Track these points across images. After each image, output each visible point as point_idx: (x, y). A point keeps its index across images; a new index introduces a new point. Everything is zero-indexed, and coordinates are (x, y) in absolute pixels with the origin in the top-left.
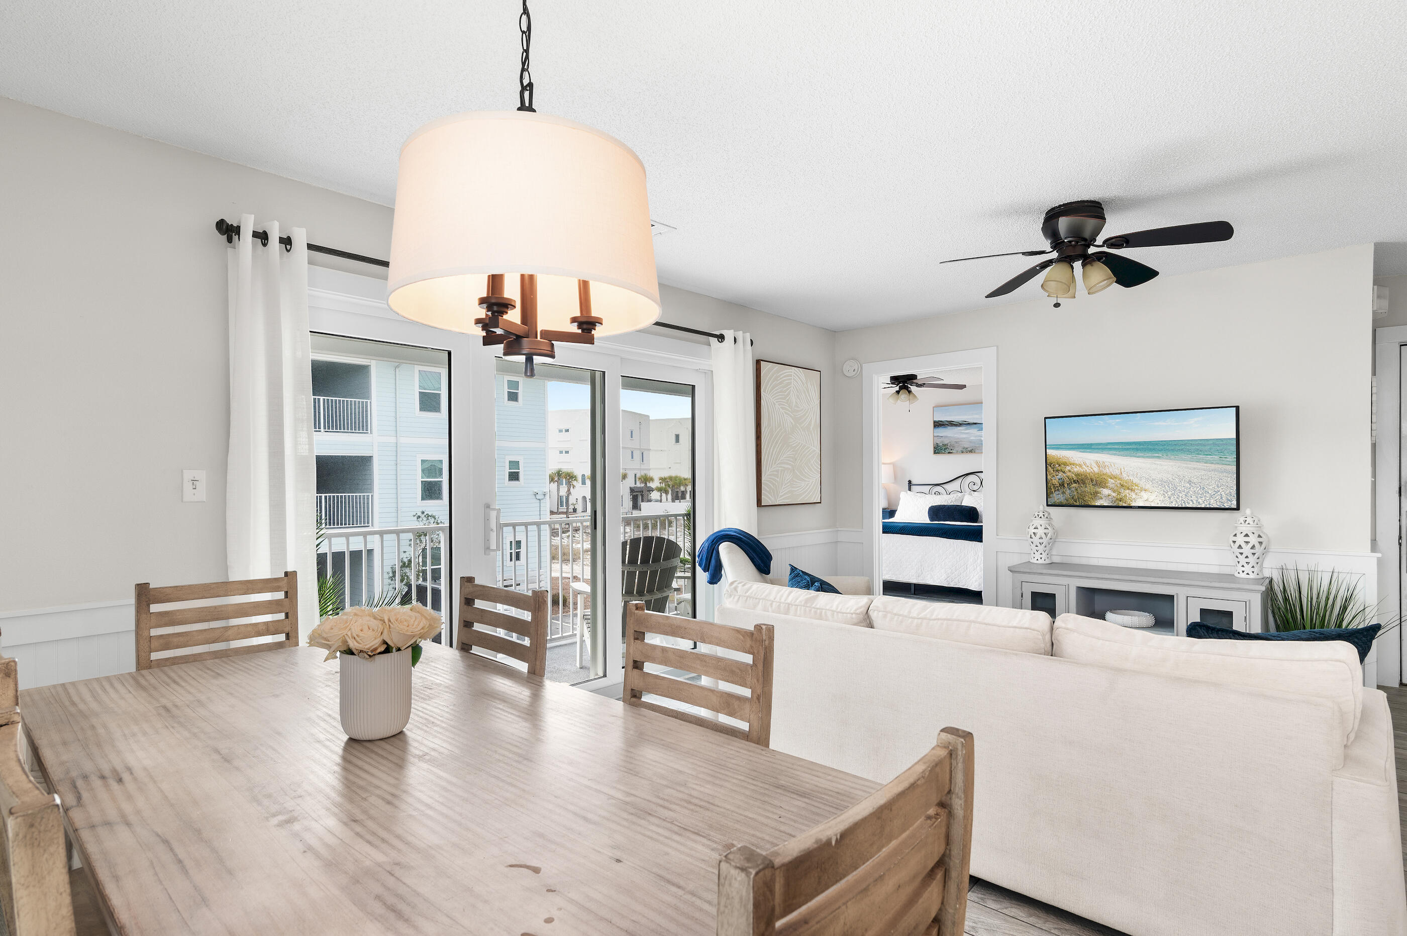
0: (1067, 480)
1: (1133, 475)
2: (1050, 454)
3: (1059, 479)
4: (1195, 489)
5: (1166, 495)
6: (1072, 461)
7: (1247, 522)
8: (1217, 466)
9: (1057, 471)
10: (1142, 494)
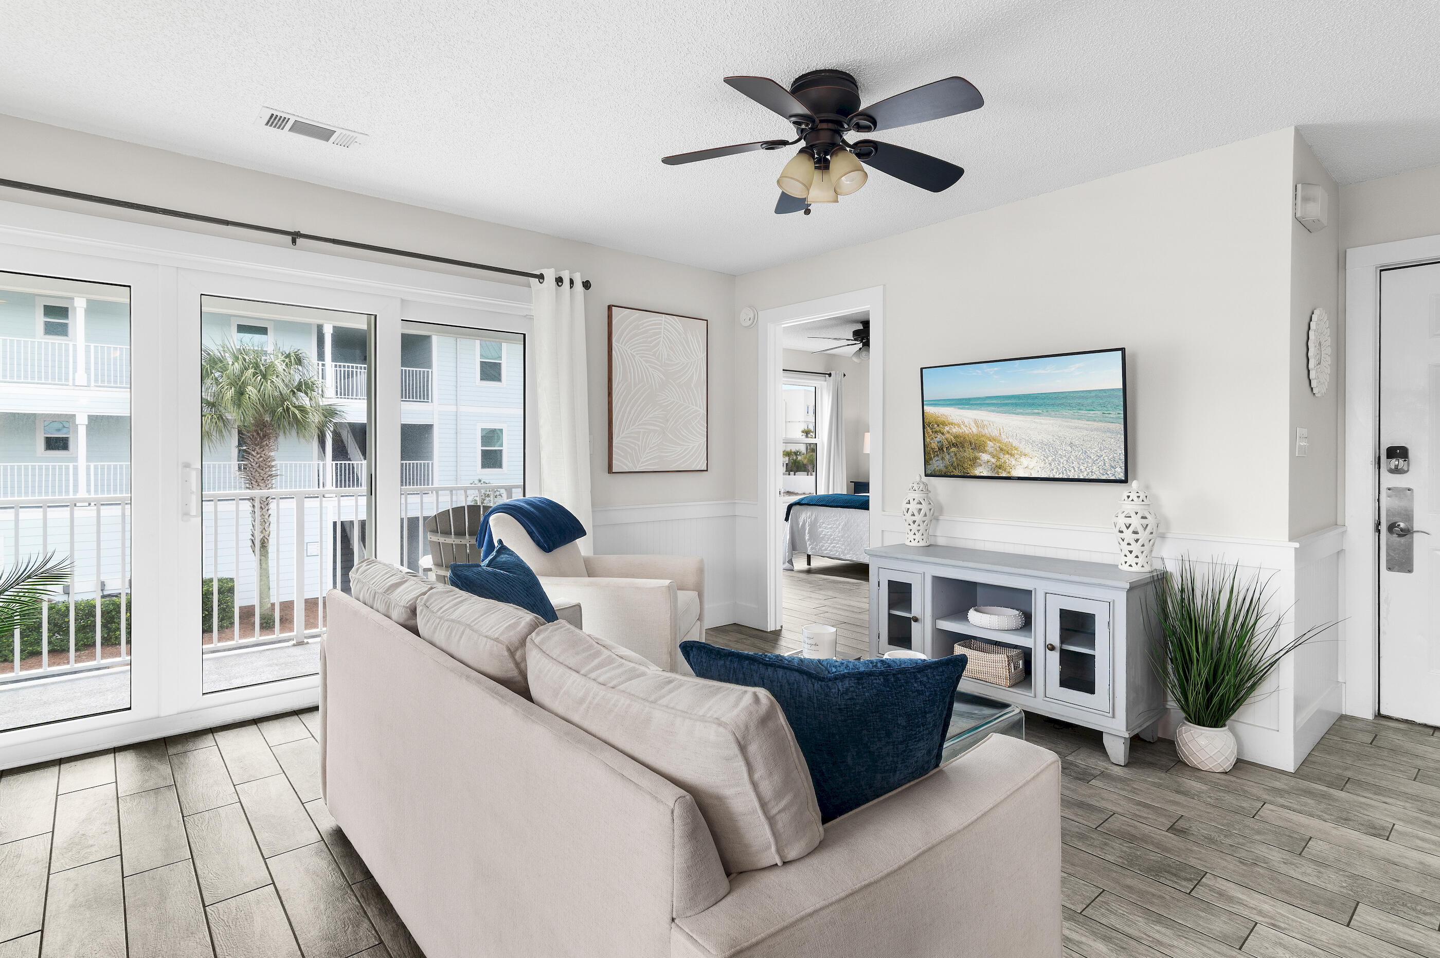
0: (945, 443)
1: (1012, 436)
2: (928, 411)
3: (938, 443)
4: (1077, 453)
5: (1047, 461)
6: (950, 420)
7: (1130, 499)
8: (1100, 424)
9: (936, 432)
10: (1022, 460)
